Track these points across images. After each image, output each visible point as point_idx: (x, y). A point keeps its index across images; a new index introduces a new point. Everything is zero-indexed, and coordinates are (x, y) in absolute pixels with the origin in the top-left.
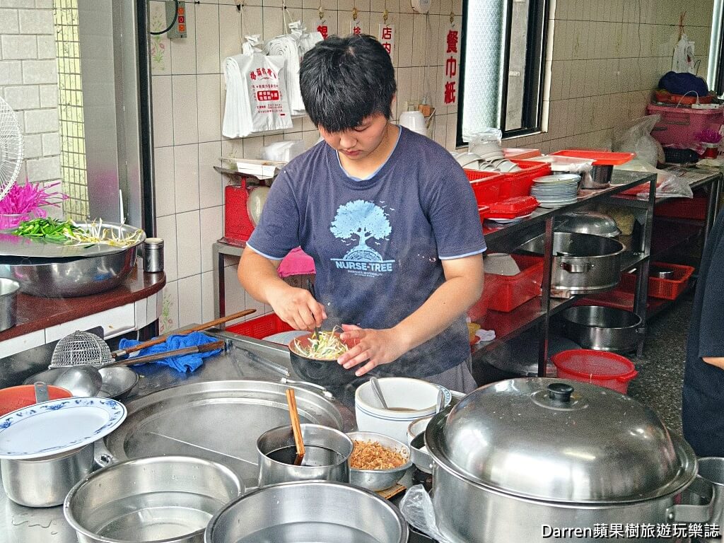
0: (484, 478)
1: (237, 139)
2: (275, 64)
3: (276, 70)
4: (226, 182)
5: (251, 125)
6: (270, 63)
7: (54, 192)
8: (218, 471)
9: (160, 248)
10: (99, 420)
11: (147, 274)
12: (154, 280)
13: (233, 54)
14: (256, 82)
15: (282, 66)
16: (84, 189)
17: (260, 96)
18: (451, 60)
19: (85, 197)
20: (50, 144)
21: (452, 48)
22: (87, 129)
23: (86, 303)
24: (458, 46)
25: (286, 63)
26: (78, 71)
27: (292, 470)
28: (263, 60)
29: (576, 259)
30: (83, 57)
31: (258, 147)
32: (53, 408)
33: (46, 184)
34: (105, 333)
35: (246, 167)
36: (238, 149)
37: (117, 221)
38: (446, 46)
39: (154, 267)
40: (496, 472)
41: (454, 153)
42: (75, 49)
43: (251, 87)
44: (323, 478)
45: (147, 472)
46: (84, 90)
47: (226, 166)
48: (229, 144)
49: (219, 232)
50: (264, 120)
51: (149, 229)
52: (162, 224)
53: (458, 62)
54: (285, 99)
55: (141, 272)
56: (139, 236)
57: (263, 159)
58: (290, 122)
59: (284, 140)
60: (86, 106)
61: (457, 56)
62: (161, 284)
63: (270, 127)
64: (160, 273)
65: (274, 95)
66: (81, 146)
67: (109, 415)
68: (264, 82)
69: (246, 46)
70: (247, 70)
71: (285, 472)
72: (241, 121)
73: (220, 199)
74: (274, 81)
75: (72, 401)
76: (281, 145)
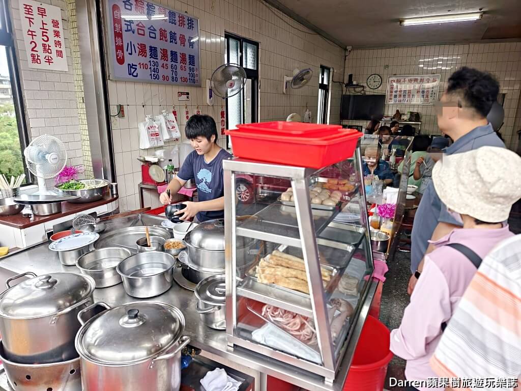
0: (201, 247)
1: (145, 149)
2: (157, 124)
3: (157, 126)
4: (142, 164)
5: (149, 144)
6: (155, 124)
7: (80, 169)
8: (124, 250)
9: (116, 186)
10: (90, 239)
11: (113, 195)
12: (115, 196)
13: (142, 121)
14: (150, 131)
15: (159, 125)
16: (92, 168)
17: (152, 135)
18: (223, 121)
19: (92, 170)
20: (79, 153)
21: (223, 116)
22: (91, 148)
23: (90, 205)
24: (225, 116)
25: (161, 124)
26: (87, 129)
27: (146, 248)
28: (153, 123)
29: (265, 185)
30: (88, 124)
31: (153, 151)
32: (76, 236)
33: (78, 166)
34: (97, 214)
35: (148, 159)
36: (146, 152)
37: (101, 178)
38: (220, 116)
39: (115, 192)
40: (203, 245)
41: (227, 151)
42: (85, 122)
43: (148, 132)
44: (156, 250)
45: (103, 252)
46: (89, 135)
47: (142, 158)
48: (143, 151)
49: (141, 180)
50: (153, 143)
51: (114, 180)
52: (118, 179)
53: (225, 121)
54: (161, 135)
55: (110, 194)
56: (109, 181)
57: (154, 155)
58: (163, 143)
59: (163, 149)
60: (90, 140)
61: (225, 119)
62: (117, 198)
63: (156, 145)
64: (117, 194)
65: (157, 135)
66: (89, 153)
67: (94, 237)
68: (153, 130)
69: (146, 119)
70: (147, 126)
71: (144, 249)
72: (146, 143)
73: (140, 169)
74: (157, 130)
75: (82, 234)
76: (161, 151)
